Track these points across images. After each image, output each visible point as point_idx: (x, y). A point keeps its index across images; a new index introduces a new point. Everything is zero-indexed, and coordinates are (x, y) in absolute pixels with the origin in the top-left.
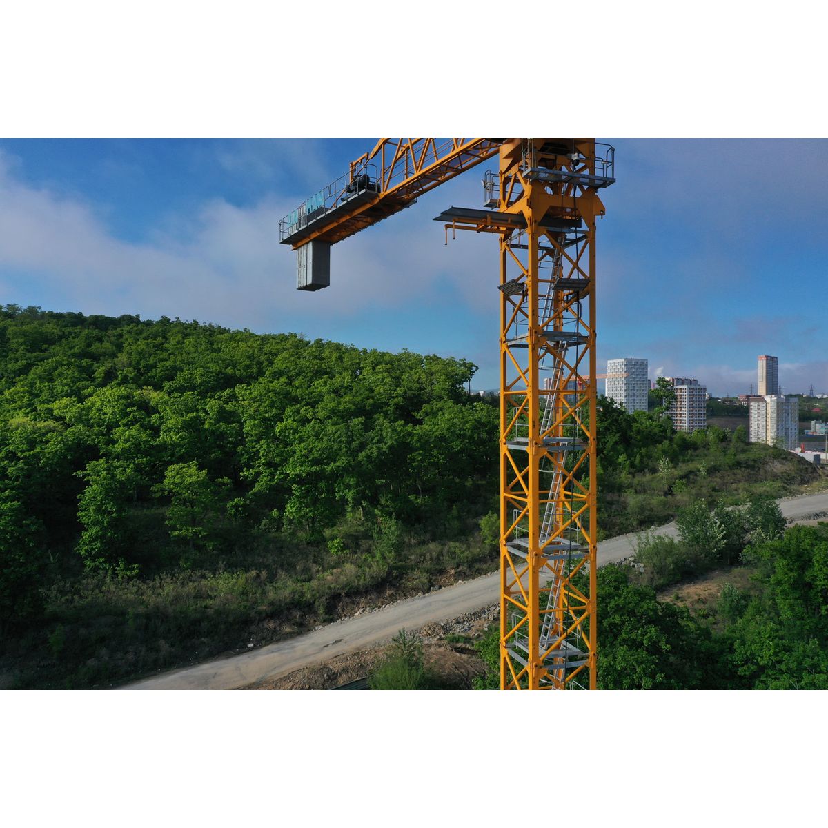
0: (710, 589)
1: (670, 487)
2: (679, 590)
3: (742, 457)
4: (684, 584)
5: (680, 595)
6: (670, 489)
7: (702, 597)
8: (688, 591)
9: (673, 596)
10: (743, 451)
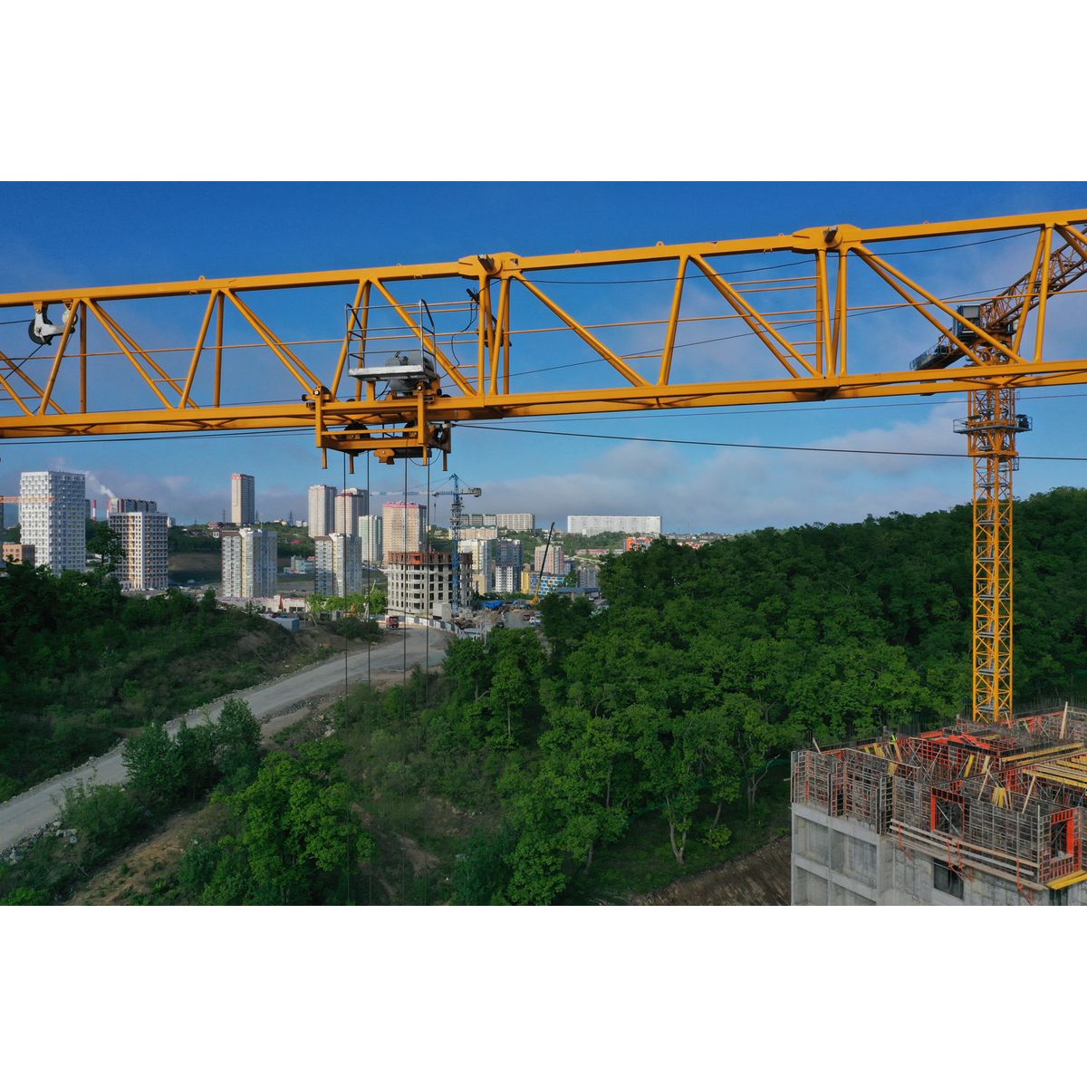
0: (171, 846)
1: (117, 690)
2: (128, 856)
3: (211, 632)
4: (135, 845)
5: (130, 865)
6: (116, 693)
7: (159, 860)
8: (141, 855)
9: (119, 869)
10: (214, 623)
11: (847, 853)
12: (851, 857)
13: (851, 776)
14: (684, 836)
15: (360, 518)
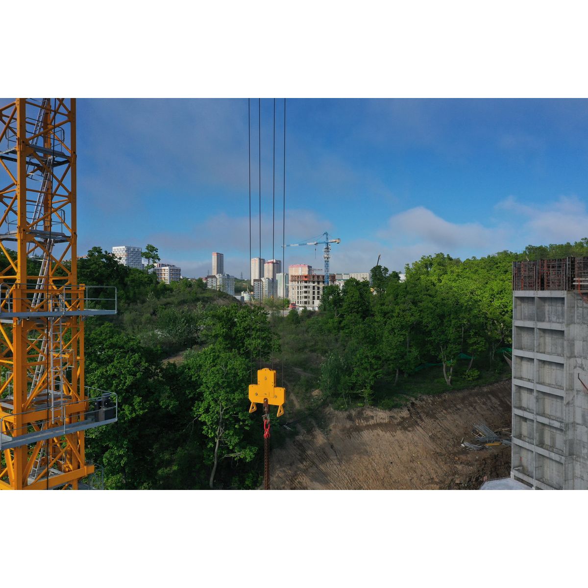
1: (155, 311)
3: (200, 296)
10: (203, 292)
11: (547, 313)
12: (548, 314)
13: (549, 267)
14: (451, 370)
15: (277, 274)
